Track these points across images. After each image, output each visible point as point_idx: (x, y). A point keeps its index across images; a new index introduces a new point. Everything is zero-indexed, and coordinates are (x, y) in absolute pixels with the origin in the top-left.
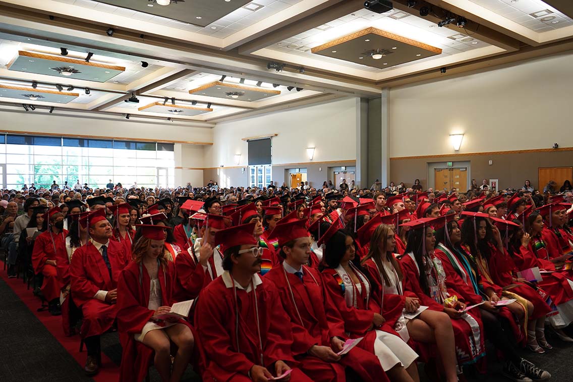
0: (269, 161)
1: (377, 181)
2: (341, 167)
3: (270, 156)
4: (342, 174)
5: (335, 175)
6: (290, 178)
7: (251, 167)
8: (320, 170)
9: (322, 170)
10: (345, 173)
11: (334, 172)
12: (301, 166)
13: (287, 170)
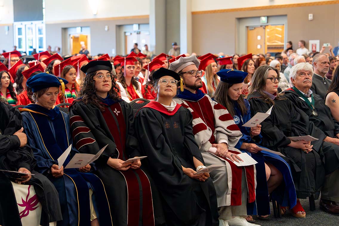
0: (40, 17)
1: (175, 44)
2: (132, 24)
3: (41, 8)
4: (135, 35)
5: (126, 37)
6: (70, 42)
7: (18, 25)
8: (106, 29)
9: (108, 30)
10: (139, 33)
11: (125, 33)
12: (83, 25)
13: (65, 30)
